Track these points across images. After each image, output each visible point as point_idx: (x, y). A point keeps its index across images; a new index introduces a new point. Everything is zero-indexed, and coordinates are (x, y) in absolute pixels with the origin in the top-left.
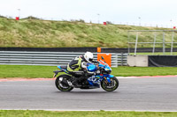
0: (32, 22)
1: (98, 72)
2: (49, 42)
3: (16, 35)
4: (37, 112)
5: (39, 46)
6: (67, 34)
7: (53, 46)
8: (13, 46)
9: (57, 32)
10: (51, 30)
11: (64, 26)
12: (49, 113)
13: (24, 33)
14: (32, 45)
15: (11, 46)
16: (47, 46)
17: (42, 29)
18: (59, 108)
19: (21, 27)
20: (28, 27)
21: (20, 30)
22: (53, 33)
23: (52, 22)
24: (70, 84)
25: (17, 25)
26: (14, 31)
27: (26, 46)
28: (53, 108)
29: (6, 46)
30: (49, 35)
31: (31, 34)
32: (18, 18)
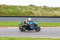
0: (45, 8)
1: (33, 25)
2: (51, 15)
3: (40, 12)
4: (47, 39)
5: (47, 16)
6: (57, 12)
7: (52, 16)
8: (39, 16)
9: (54, 11)
10: (52, 10)
11: (56, 9)
12: (51, 39)
13: (43, 12)
14: (45, 16)
15: (38, 16)
16: (50, 16)
17: (48, 10)
18: (55, 37)
19: (41, 9)
20: (44, 10)
21: (41, 11)
22: (52, 11)
23: (52, 8)
24: (24, 29)
25: (40, 9)
26: (39, 11)
27: (43, 16)
28: (53, 37)
29: (36, 16)
30: (51, 12)
31: (45, 12)
32: (40, 7)
